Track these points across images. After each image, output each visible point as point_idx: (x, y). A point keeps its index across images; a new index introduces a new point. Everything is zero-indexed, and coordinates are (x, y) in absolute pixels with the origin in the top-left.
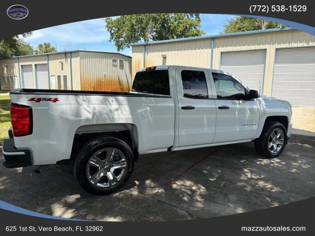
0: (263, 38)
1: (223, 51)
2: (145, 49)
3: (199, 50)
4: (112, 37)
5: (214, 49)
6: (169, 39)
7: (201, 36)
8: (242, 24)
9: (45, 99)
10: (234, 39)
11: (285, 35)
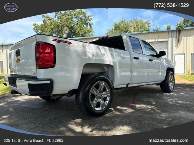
8: (115, 32)
9: (63, 41)
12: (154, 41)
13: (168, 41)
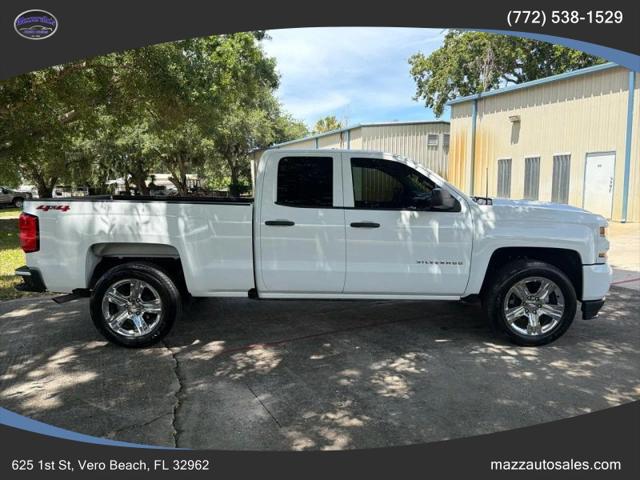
2: (476, 109)
4: (421, 92)
5: (636, 91)
6: (550, 74)
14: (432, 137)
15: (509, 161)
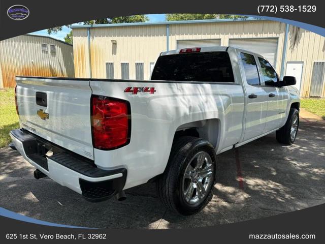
0: (218, 27)
1: (178, 39)
2: (90, 34)
3: (154, 37)
5: (170, 37)
7: (144, 22)
9: (142, 90)
10: (189, 27)
11: (237, 26)
12: (254, 36)
13: (278, 38)
14: (44, 46)
15: (112, 64)
